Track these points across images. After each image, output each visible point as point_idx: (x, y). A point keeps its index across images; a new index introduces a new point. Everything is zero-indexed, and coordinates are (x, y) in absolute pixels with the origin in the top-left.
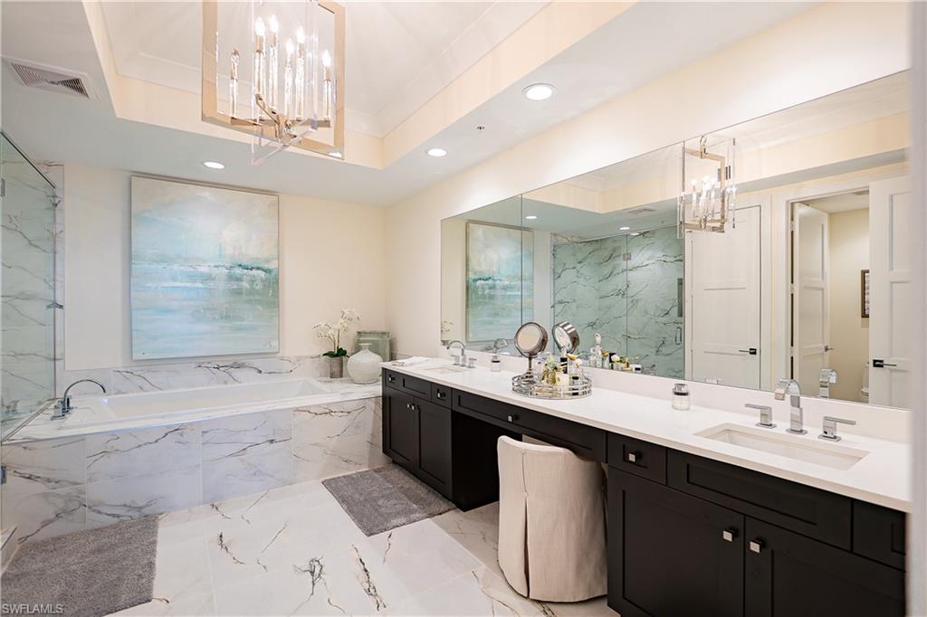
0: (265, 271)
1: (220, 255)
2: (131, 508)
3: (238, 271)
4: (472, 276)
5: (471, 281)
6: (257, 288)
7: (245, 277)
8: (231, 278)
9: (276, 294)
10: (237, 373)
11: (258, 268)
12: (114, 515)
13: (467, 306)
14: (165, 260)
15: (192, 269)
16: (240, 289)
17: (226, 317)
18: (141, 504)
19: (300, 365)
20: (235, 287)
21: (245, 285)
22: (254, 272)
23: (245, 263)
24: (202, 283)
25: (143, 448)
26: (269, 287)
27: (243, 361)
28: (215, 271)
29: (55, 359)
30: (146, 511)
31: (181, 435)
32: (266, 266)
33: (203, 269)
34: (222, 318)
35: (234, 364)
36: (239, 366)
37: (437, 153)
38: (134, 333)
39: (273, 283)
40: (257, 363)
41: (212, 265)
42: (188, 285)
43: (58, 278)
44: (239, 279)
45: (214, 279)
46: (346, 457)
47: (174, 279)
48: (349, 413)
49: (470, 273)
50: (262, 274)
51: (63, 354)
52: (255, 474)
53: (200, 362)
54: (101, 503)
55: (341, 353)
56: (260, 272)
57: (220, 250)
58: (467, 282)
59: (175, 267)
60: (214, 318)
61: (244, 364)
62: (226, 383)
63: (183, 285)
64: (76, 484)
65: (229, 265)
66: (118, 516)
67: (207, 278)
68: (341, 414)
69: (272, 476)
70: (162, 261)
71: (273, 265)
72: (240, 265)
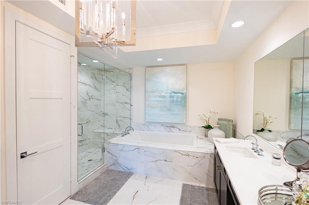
0: (182, 94)
1: (168, 89)
2: (127, 168)
3: (173, 94)
4: (294, 91)
5: (293, 94)
6: (179, 100)
7: (175, 96)
8: (171, 97)
9: (186, 102)
10: (172, 129)
11: (179, 93)
12: (124, 169)
13: (290, 109)
14: (153, 92)
15: (160, 94)
16: (174, 100)
17: (169, 110)
18: (130, 169)
19: (194, 129)
20: (172, 100)
21: (175, 99)
22: (178, 94)
23: (175, 91)
24: (163, 99)
25: (130, 152)
26: (183, 99)
27: (175, 125)
28: (166, 94)
29: (131, 119)
30: (131, 171)
31: (139, 150)
32: (182, 92)
33: (163, 94)
34: (168, 110)
35: (171, 126)
36: (173, 127)
37: (238, 24)
38: (146, 114)
39: (185, 98)
40: (179, 127)
41: (165, 92)
42: (159, 99)
43: (132, 98)
44: (173, 97)
45: (166, 97)
46: (195, 177)
47: (155, 97)
48: (197, 157)
49: (293, 89)
50: (181, 95)
51: (132, 118)
52: (160, 171)
53: (163, 124)
54: (121, 164)
55: (209, 127)
56: (180, 94)
57: (168, 88)
58: (291, 95)
59: (155, 94)
60: (166, 110)
61: (175, 126)
62: (169, 132)
63: (158, 99)
64: (116, 157)
65: (170, 92)
66: (125, 170)
67: (164, 97)
68: (193, 157)
69: (165, 174)
70: (152, 92)
71: (184, 92)
72: (173, 92)
